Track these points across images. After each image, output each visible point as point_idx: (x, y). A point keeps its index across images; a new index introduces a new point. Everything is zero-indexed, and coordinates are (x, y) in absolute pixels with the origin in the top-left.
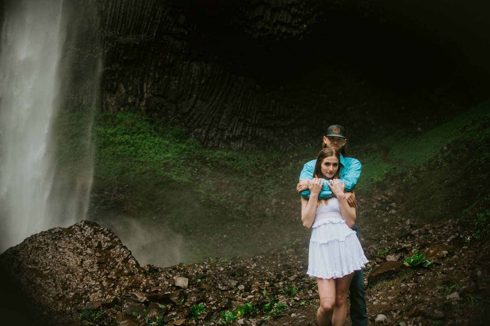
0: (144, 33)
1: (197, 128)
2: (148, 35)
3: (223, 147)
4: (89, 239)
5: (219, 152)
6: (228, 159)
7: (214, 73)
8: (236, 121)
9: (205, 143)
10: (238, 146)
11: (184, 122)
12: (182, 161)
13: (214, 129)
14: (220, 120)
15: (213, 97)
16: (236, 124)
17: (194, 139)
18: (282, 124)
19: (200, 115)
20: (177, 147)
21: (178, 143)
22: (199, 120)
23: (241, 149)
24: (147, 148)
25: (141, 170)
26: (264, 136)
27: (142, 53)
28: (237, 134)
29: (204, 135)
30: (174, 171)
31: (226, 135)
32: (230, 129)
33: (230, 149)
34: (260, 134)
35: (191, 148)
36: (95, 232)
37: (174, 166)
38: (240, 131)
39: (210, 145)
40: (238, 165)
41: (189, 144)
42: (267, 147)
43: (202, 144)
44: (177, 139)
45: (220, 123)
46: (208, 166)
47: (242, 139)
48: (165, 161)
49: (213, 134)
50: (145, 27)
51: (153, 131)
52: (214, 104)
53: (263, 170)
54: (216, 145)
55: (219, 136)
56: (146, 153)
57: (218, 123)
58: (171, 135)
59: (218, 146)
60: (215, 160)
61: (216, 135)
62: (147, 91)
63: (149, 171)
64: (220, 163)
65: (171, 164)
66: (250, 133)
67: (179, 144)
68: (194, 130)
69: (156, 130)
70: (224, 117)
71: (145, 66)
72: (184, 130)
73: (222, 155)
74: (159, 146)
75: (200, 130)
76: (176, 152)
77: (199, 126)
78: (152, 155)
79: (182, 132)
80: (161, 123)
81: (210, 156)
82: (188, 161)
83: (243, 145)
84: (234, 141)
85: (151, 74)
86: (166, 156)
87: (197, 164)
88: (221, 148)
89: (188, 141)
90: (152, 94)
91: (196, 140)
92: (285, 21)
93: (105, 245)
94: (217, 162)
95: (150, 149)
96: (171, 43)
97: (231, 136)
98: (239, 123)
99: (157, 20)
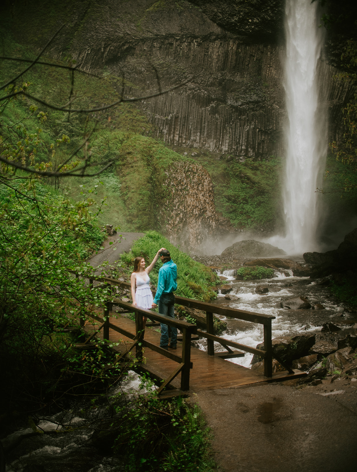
0: (336, 98)
2: (339, 99)
27: (335, 113)
50: (336, 94)
62: (338, 139)
71: (336, 122)
85: (341, 127)
90: (342, 141)
99: (345, 89)
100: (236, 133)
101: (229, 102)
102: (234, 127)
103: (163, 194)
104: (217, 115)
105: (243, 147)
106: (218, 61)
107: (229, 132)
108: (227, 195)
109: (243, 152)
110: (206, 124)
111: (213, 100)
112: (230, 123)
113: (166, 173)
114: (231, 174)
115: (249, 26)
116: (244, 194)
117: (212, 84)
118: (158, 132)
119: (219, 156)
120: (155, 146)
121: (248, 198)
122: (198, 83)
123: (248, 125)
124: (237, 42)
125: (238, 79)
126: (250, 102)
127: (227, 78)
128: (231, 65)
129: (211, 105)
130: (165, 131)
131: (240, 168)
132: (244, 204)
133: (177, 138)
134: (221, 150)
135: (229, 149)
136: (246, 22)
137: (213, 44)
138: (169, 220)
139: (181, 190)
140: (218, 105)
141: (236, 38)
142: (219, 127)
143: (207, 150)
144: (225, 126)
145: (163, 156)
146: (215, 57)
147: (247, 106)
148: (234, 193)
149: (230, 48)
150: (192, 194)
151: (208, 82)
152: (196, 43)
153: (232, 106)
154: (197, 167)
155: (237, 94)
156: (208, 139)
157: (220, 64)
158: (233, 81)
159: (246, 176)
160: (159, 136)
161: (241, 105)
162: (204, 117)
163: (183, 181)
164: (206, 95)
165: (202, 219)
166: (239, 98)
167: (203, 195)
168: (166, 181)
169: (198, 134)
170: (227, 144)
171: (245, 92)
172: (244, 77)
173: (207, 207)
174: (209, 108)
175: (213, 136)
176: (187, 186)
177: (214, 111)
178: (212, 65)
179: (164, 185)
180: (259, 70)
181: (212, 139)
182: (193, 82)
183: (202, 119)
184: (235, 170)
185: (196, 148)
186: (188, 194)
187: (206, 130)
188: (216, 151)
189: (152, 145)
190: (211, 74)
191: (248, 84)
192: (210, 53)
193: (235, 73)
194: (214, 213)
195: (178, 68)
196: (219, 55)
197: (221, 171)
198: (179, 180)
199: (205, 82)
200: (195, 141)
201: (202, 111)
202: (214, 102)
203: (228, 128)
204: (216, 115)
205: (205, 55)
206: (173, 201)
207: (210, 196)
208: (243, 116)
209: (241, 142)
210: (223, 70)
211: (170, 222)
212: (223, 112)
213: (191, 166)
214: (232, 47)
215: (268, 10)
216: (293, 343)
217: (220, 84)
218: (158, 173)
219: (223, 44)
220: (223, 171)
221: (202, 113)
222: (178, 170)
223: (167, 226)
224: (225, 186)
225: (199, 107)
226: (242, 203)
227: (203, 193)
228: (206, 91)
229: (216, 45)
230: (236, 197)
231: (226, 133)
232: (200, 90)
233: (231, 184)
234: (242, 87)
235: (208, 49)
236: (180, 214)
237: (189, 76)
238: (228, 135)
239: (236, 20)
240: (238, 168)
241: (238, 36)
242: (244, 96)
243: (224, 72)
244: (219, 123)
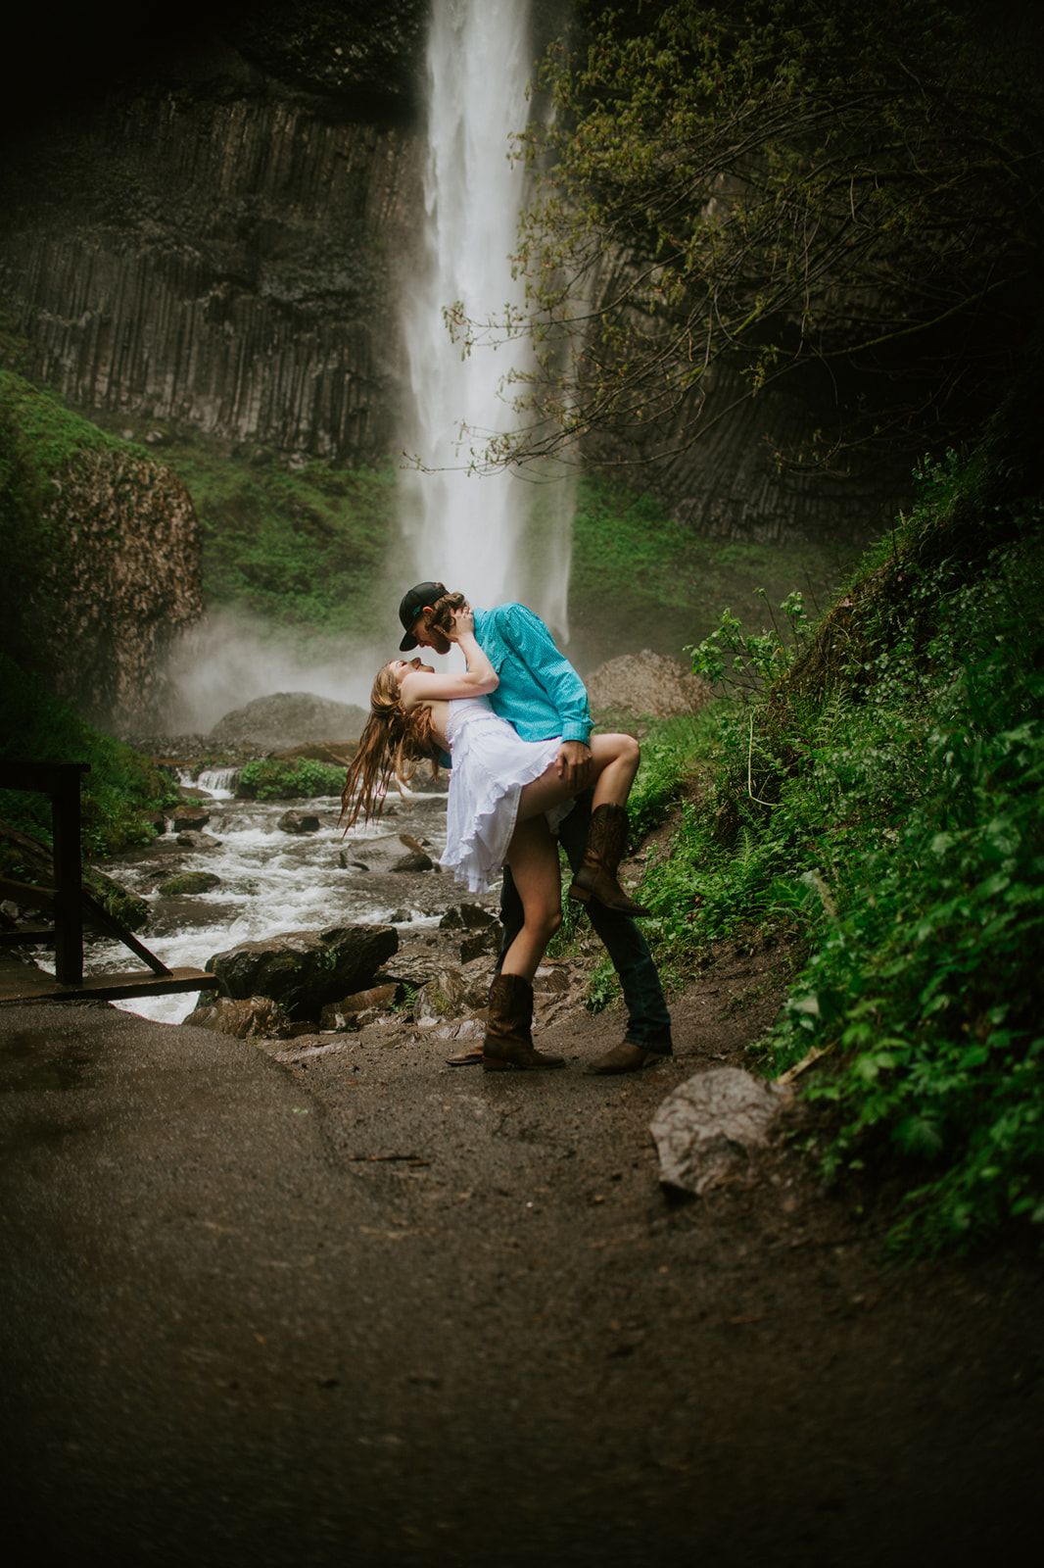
1: (685, 497)
3: (738, 536)
4: (661, 667)
5: (733, 548)
6: (752, 563)
7: (721, 383)
8: (764, 484)
9: (703, 529)
10: (770, 535)
11: (659, 485)
12: (665, 567)
13: (721, 501)
14: (732, 483)
15: (719, 434)
16: (765, 491)
17: (680, 520)
18: (859, 492)
19: (693, 470)
20: (651, 538)
21: (649, 528)
22: (689, 481)
23: (774, 542)
24: (601, 542)
25: (601, 584)
26: (822, 516)
28: (766, 512)
29: (699, 513)
30: (658, 588)
31: (744, 513)
32: (752, 501)
33: (752, 541)
34: (814, 511)
35: (677, 540)
36: (665, 660)
37: (656, 577)
38: (773, 505)
39: (712, 534)
40: (772, 575)
41: (672, 532)
42: (826, 537)
43: (697, 530)
44: (647, 520)
45: (734, 487)
46: (715, 577)
47: (778, 521)
48: (639, 568)
49: (719, 511)
51: (601, 506)
52: (721, 448)
53: (820, 586)
54: (724, 533)
55: (730, 514)
56: (601, 553)
57: (728, 487)
58: (634, 513)
59: (728, 536)
60: (726, 564)
61: (724, 512)
63: (616, 586)
64: (737, 570)
65: (651, 574)
66: (793, 509)
67: (651, 532)
68: (679, 502)
69: (605, 502)
70: (741, 475)
72: (658, 500)
73: (738, 554)
74: (621, 539)
75: (691, 502)
76: (652, 548)
77: (689, 494)
78: (614, 555)
79: (655, 506)
80: (611, 488)
81: (717, 555)
82: (676, 567)
83: (779, 532)
84: (760, 525)
86: (637, 557)
87: (694, 572)
88: (735, 539)
89: (668, 525)
91: (684, 522)
92: (866, 305)
93: (677, 673)
94: (731, 569)
95: (607, 543)
96: (633, 320)
97: (755, 515)
98: (772, 488)
99: (605, 273)
100: (284, 383)
101: (267, 290)
102: (278, 364)
103: (43, 546)
104: (228, 327)
105: (304, 426)
106: (239, 163)
107: (264, 379)
108: (247, 563)
109: (301, 439)
110: (195, 349)
111: (219, 279)
112: (266, 350)
113: (55, 482)
114: (262, 502)
115: (334, 66)
116: (301, 564)
117: (218, 232)
118: (46, 362)
119: (230, 447)
120: (25, 398)
121: (312, 576)
122: (174, 224)
123: (319, 361)
124: (298, 111)
125: (296, 220)
126: (329, 293)
127: (264, 216)
128: (276, 177)
129: (211, 293)
130: (68, 362)
131: (289, 487)
132: (298, 592)
133: (102, 386)
134: (235, 432)
135: (261, 430)
136: (325, 53)
137: (224, 111)
138: (55, 625)
139: (99, 536)
140: (232, 296)
141: (295, 100)
142: (231, 360)
143: (194, 428)
144: (251, 359)
145: (49, 432)
146: (229, 150)
147: (320, 303)
148: (271, 558)
149: (276, 129)
150: (133, 551)
151: (205, 223)
152: (173, 104)
153: (275, 302)
154: (152, 470)
155: (291, 266)
156: (199, 394)
157: (244, 173)
158: (282, 226)
159: (306, 510)
160: (48, 376)
161: (300, 301)
162: (188, 327)
163: (106, 510)
164: (197, 263)
165: (160, 627)
166: (296, 279)
167: (165, 556)
168: (54, 507)
169: (170, 378)
170: (255, 415)
171: (315, 263)
172: (314, 218)
173: (178, 591)
174: (204, 302)
175: (213, 386)
176: (118, 526)
177: (221, 312)
178: (221, 175)
179: (45, 516)
180: (360, 203)
181: (211, 397)
182: (161, 219)
183: (181, 334)
184: (275, 493)
185: (161, 420)
186: (119, 550)
187: (192, 368)
188: (220, 432)
189: (15, 394)
190: (216, 200)
191: (325, 238)
192: (214, 136)
193: (288, 203)
194: (199, 609)
195: (115, 175)
196: (242, 146)
197: (232, 494)
198: (93, 504)
199: (197, 222)
200: (158, 397)
201: (185, 309)
202: (219, 283)
203: (260, 366)
204: (227, 324)
205: (200, 140)
206: (72, 568)
207: (187, 559)
208: (307, 332)
209: (296, 410)
210: (253, 190)
211: (59, 630)
212: (247, 317)
213: (134, 467)
214: (282, 123)
215: (393, 24)
216: (323, 949)
217: (242, 232)
218: (29, 481)
219: (256, 112)
220: (239, 492)
221: (183, 316)
222: (92, 474)
223: (49, 641)
224: (243, 538)
225: (176, 296)
226: (292, 589)
227: (165, 548)
228: (198, 249)
229: (236, 114)
230: (275, 571)
231: (253, 379)
232: (179, 244)
233: (262, 533)
234: (307, 245)
235: (209, 124)
236: (90, 607)
237: (150, 202)
238: (260, 387)
239: (296, 46)
240: (284, 486)
241: (302, 94)
242: (313, 275)
243: (254, 198)
244: (233, 350)
